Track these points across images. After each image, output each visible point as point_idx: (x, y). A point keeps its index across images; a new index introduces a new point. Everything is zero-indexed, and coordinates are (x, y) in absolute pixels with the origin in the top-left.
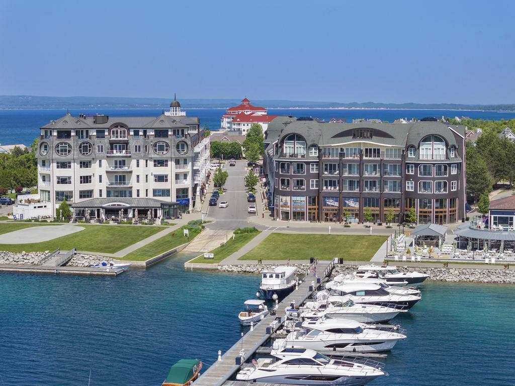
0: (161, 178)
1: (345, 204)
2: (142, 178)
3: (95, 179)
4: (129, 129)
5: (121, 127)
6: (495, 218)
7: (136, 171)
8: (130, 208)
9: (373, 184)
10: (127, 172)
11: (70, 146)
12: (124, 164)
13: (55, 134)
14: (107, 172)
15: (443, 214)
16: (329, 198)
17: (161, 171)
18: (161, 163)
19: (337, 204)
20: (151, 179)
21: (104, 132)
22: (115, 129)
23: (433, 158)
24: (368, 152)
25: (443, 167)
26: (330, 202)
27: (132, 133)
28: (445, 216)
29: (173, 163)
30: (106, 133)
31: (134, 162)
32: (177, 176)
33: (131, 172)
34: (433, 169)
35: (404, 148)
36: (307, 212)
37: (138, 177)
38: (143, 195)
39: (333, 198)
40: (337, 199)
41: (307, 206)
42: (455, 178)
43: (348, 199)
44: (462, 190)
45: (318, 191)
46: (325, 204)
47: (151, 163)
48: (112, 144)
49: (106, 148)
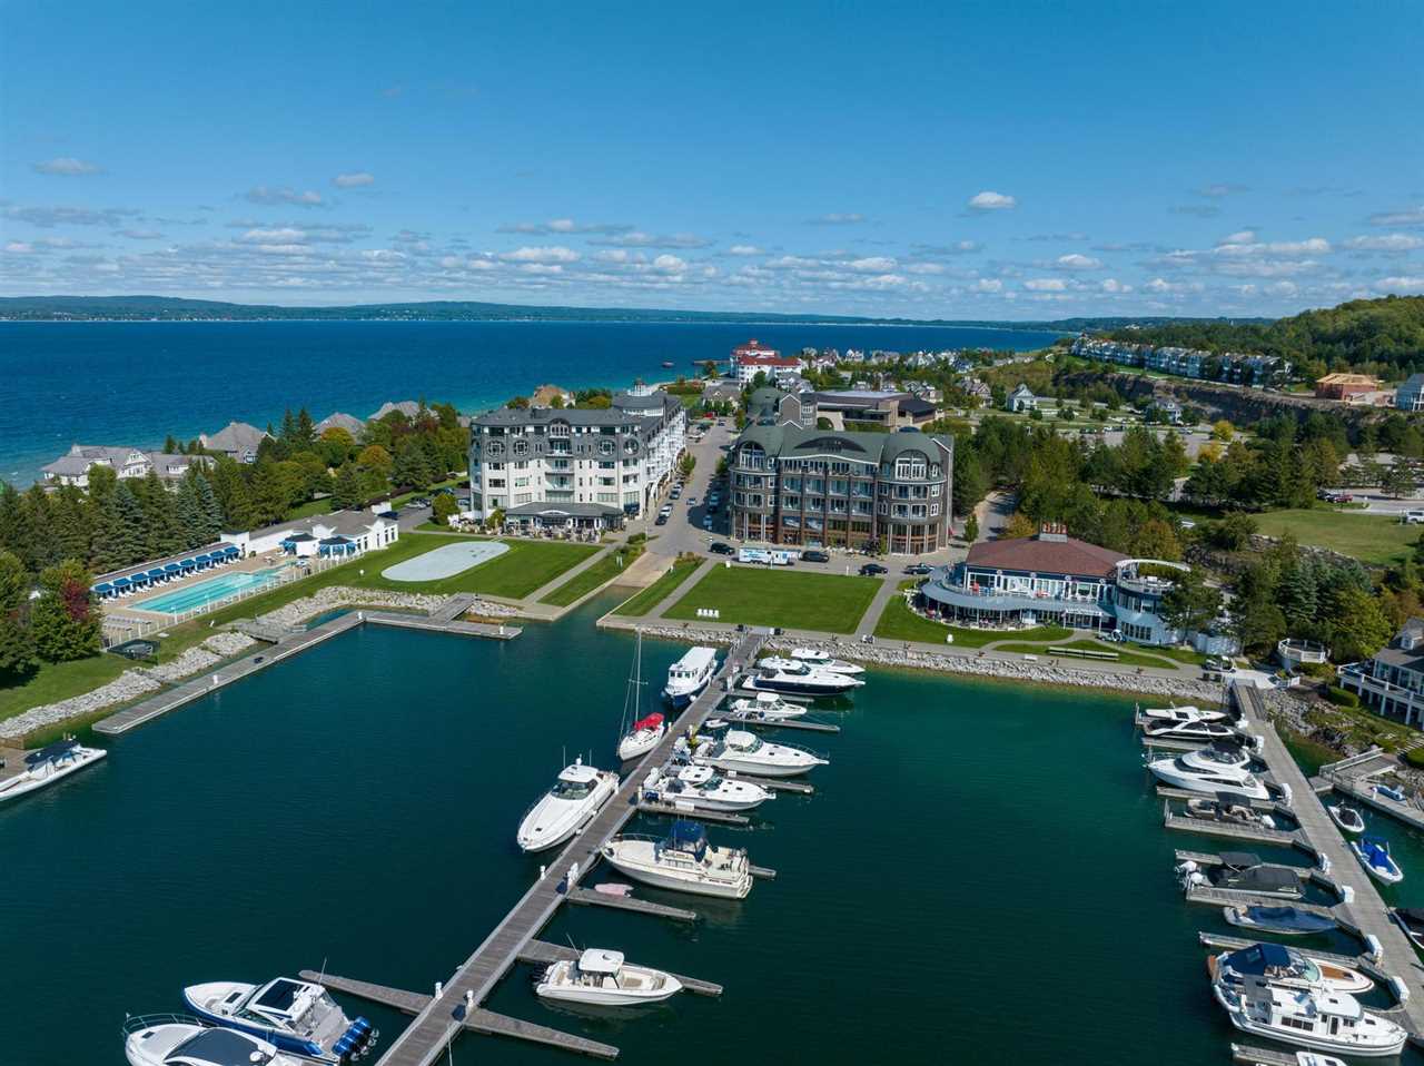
0: (607, 481)
1: (807, 526)
2: (586, 481)
3: (533, 481)
4: (570, 426)
5: (563, 423)
6: (973, 577)
7: (578, 473)
8: (570, 517)
9: (839, 503)
10: (568, 474)
11: (503, 446)
12: (566, 466)
13: (486, 430)
14: (546, 474)
15: (919, 543)
16: (789, 518)
17: (607, 473)
18: (606, 465)
19: (797, 525)
20: (596, 481)
21: (542, 428)
22: (555, 426)
23: (910, 478)
24: (836, 467)
25: (922, 490)
26: (790, 522)
27: (574, 430)
28: (922, 545)
29: (621, 463)
30: (545, 430)
31: (576, 462)
32: (626, 479)
33: (573, 475)
34: (910, 490)
35: (877, 464)
36: (763, 532)
37: (581, 479)
38: (586, 500)
39: (793, 518)
40: (797, 519)
41: (763, 526)
42: (936, 500)
43: (811, 519)
44: (944, 513)
45: (776, 510)
46: (784, 524)
47: (596, 464)
48: (552, 442)
49: (545, 447)
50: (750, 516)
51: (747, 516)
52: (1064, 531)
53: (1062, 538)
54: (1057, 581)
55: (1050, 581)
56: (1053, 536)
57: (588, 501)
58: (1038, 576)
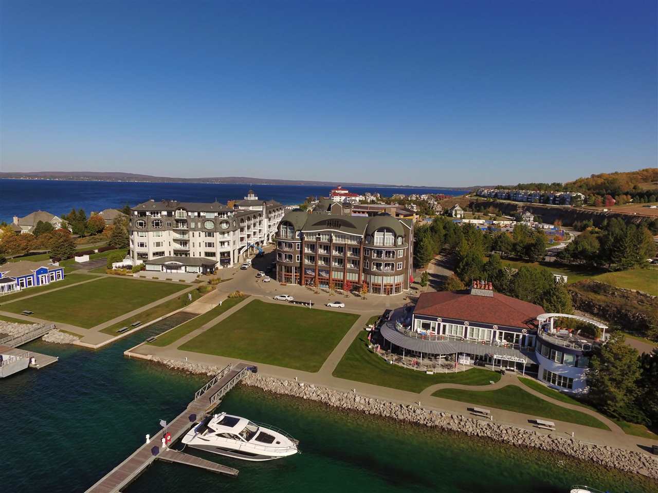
0: (210, 245)
1: (319, 275)
2: (197, 245)
3: (166, 244)
4: (187, 212)
5: (183, 210)
7: (192, 240)
8: (183, 265)
10: (187, 240)
11: (145, 222)
12: (185, 235)
13: (136, 213)
14: (174, 239)
15: (389, 287)
16: (308, 269)
17: (209, 240)
18: (209, 235)
19: (313, 274)
20: (203, 245)
22: (179, 211)
23: (384, 245)
24: (337, 237)
25: (391, 253)
26: (309, 272)
27: (190, 214)
28: (392, 289)
29: (219, 233)
30: (173, 213)
31: (191, 233)
32: (222, 243)
33: (189, 240)
34: (384, 253)
35: (363, 236)
36: (293, 278)
37: (194, 243)
38: (197, 256)
39: (311, 269)
40: (314, 271)
41: (293, 274)
42: (401, 260)
43: (322, 271)
44: (407, 268)
45: (301, 263)
46: (306, 273)
47: (203, 234)
48: (177, 221)
49: (173, 223)
50: (285, 267)
51: (283, 267)
52: (491, 288)
53: (489, 293)
54: (486, 329)
55: (481, 329)
56: (482, 291)
57: (198, 256)
58: (470, 325)
